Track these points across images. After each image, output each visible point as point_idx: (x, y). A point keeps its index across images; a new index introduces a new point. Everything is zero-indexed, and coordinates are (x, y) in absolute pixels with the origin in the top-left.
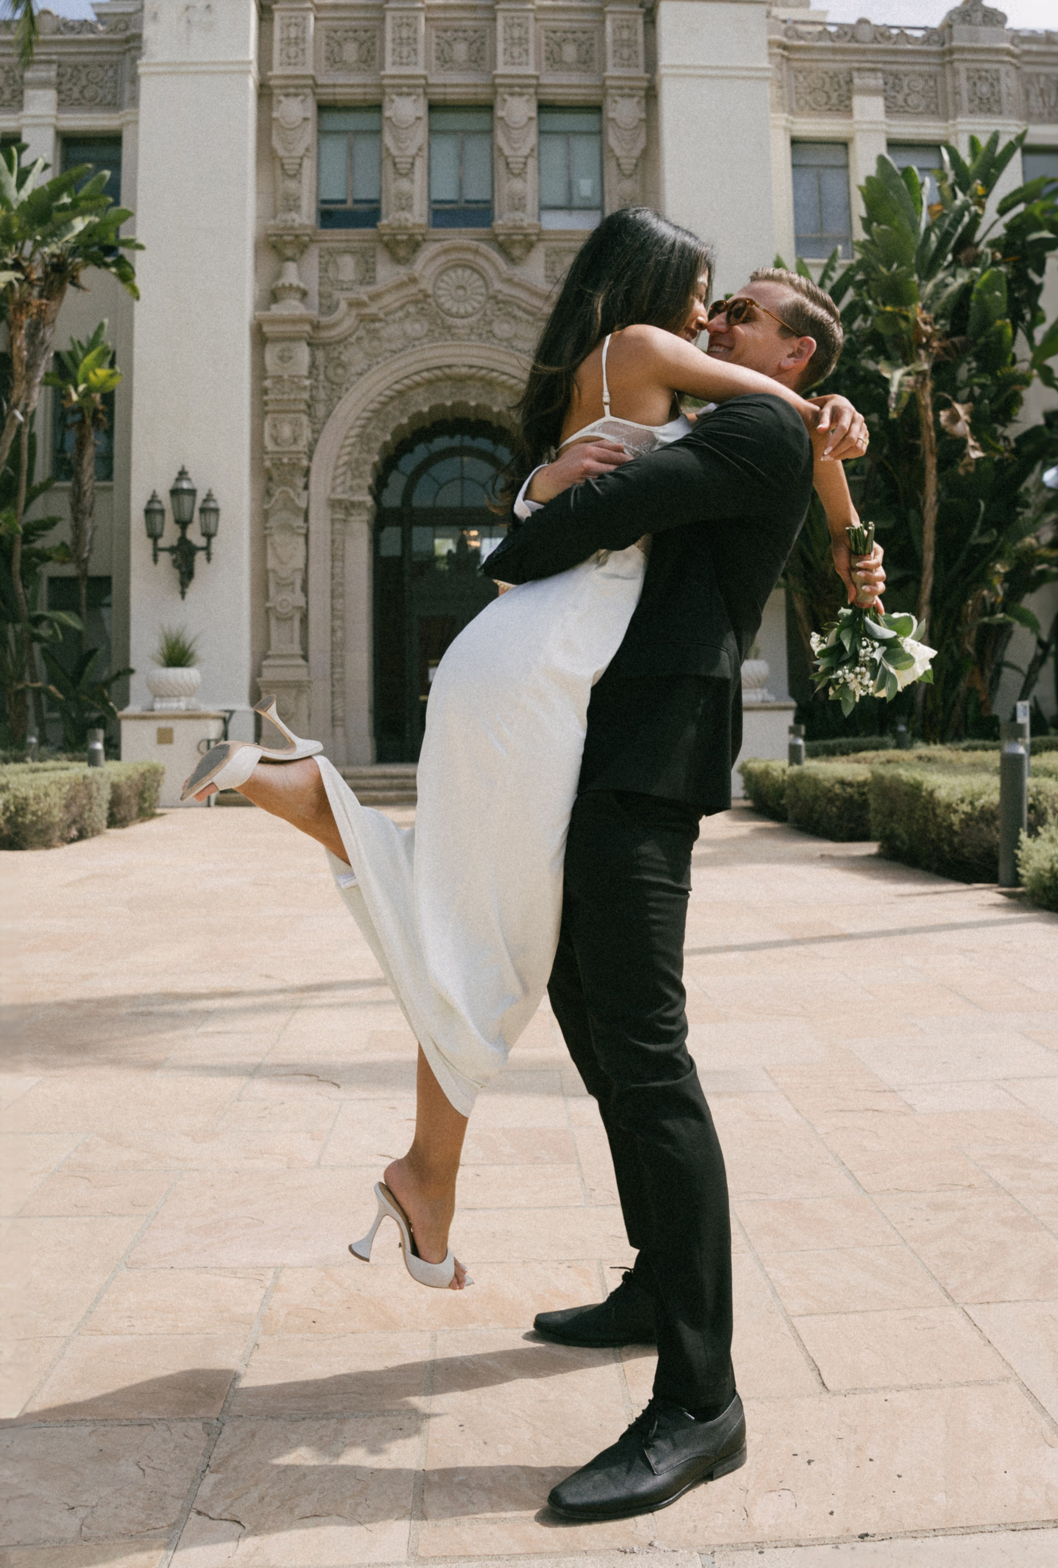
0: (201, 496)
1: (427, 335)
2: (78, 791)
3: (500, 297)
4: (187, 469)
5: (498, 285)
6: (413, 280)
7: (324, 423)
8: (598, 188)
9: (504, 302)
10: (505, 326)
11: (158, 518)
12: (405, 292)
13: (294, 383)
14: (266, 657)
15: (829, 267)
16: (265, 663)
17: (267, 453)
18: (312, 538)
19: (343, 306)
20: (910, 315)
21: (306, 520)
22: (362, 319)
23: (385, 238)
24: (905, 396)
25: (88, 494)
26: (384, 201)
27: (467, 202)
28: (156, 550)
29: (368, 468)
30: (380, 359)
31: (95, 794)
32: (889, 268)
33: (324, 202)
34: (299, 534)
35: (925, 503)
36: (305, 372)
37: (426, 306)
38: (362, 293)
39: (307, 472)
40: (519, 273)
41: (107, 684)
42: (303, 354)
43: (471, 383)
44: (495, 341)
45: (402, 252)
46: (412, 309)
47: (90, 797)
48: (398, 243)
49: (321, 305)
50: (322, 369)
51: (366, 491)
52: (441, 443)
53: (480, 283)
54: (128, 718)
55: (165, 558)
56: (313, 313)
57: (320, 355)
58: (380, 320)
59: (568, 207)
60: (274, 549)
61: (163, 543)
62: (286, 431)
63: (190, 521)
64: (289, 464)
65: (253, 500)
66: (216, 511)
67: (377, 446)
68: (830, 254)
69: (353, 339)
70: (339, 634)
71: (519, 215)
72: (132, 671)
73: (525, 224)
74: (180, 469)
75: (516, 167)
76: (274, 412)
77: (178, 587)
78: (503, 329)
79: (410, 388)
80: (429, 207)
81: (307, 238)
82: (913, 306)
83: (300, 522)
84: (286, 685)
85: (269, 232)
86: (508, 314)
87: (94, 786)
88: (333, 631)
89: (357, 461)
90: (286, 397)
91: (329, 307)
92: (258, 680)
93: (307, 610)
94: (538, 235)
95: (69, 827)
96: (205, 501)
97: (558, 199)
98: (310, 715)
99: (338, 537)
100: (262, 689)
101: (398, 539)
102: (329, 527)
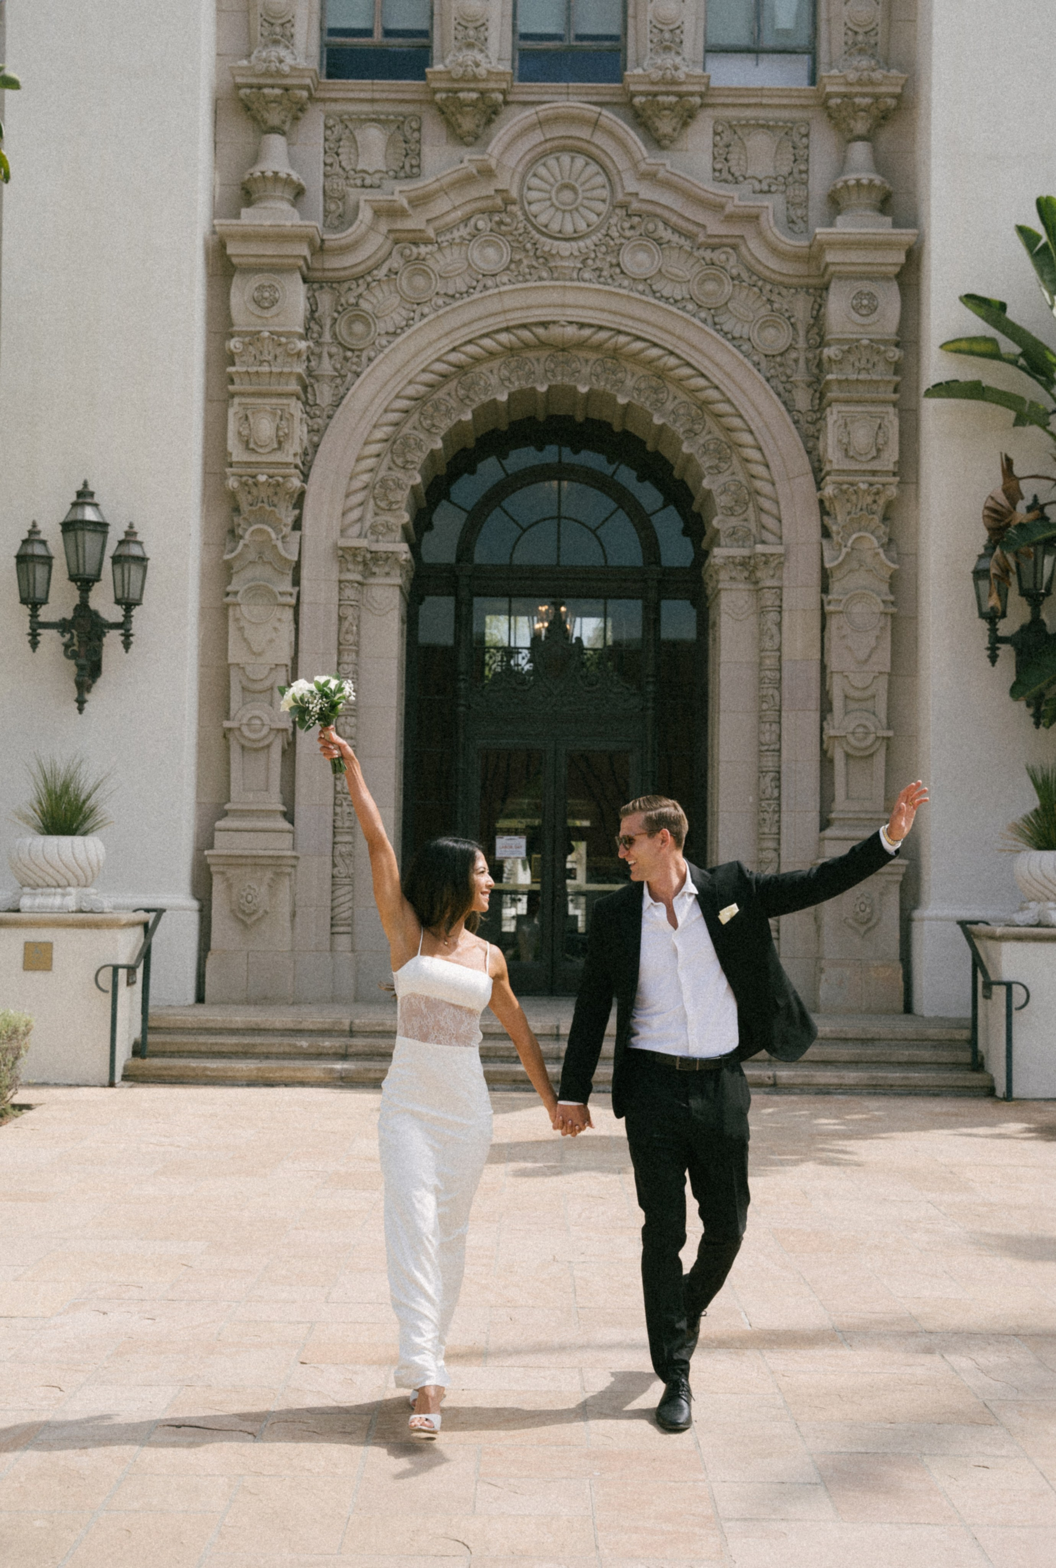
0: (116, 534)
1: (508, 269)
3: (635, 205)
4: (92, 487)
5: (632, 185)
6: (487, 173)
7: (330, 417)
8: (808, 20)
9: (639, 215)
10: (642, 256)
11: (41, 571)
12: (474, 192)
13: (279, 345)
14: (225, 814)
16: (219, 824)
17: (231, 465)
19: (366, 215)
21: (296, 582)
22: (398, 239)
23: (440, 97)
26: (436, 34)
27: (580, 37)
28: (36, 628)
29: (403, 497)
30: (426, 309)
33: (333, 32)
34: (284, 606)
36: (299, 327)
37: (507, 220)
38: (399, 193)
39: (299, 501)
40: (666, 163)
42: (295, 295)
43: (582, 354)
44: (626, 283)
45: (468, 122)
46: (483, 223)
48: (461, 104)
49: (327, 213)
50: (328, 322)
51: (398, 534)
52: (526, 456)
53: (601, 179)
55: (50, 639)
56: (314, 225)
57: (325, 300)
58: (428, 242)
59: (754, 50)
60: (241, 629)
61: (46, 614)
62: (265, 428)
63: (97, 578)
64: (266, 484)
65: (206, 542)
66: (142, 561)
67: (419, 457)
69: (381, 273)
71: (669, 60)
73: (681, 75)
74: (80, 487)
76: (242, 394)
77: (73, 692)
78: (637, 261)
79: (478, 360)
80: (516, 46)
81: (304, 95)
83: (286, 586)
84: (256, 862)
85: (239, 80)
86: (648, 235)
89: (383, 481)
90: (265, 369)
91: (341, 216)
92: (207, 852)
93: (294, 733)
94: (702, 95)
96: (123, 543)
97: (739, 35)
98: (294, 915)
99: (349, 612)
100: (213, 869)
101: (450, 620)
102: (334, 594)
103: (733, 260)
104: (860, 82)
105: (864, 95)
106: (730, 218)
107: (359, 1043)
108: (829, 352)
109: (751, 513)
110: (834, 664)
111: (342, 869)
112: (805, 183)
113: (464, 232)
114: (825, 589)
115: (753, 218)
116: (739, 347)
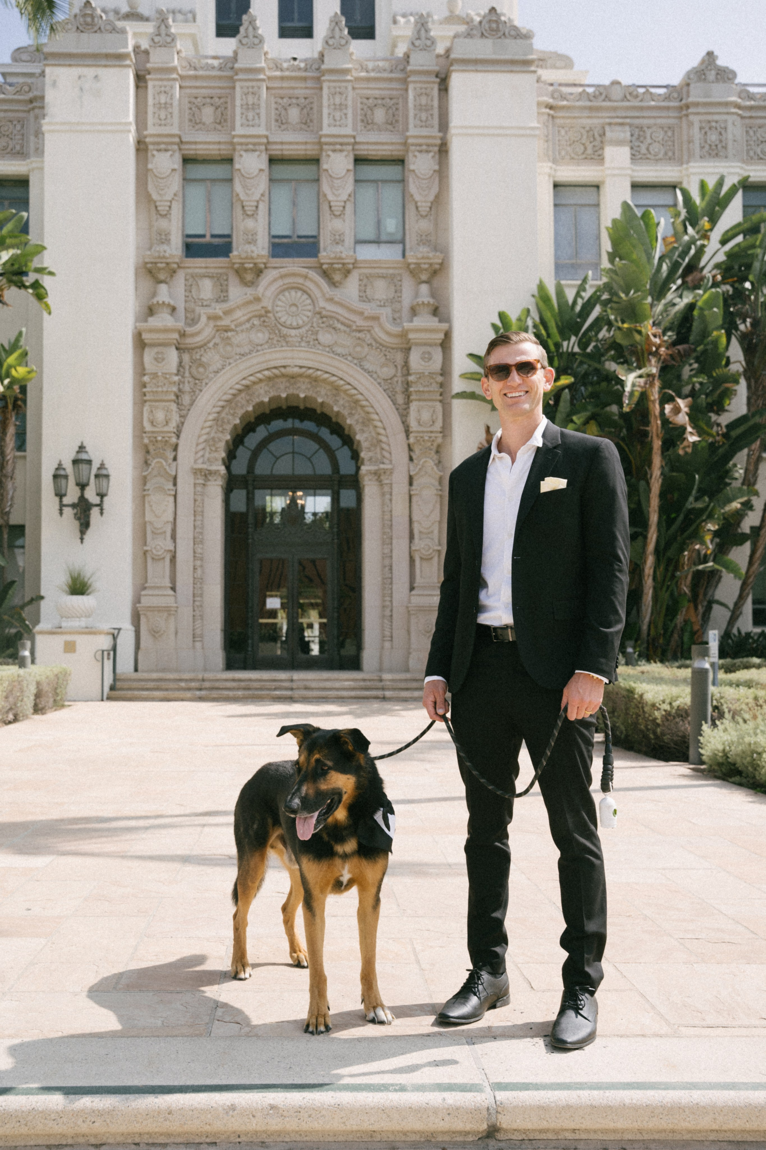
0: (95, 465)
1: (267, 342)
2: (14, 686)
3: (324, 313)
4: (85, 444)
5: (322, 303)
6: (258, 299)
7: (189, 410)
8: (401, 228)
9: (326, 317)
10: (328, 336)
11: (63, 481)
12: (251, 308)
13: (166, 378)
14: (145, 588)
15: (582, 288)
16: (143, 593)
17: (145, 433)
18: (179, 500)
19: (204, 319)
20: (643, 330)
21: (175, 484)
22: (219, 329)
23: (236, 266)
24: (637, 394)
25: (10, 462)
26: (234, 236)
27: (299, 237)
28: (62, 506)
29: (222, 445)
30: (231, 361)
31: (25, 689)
32: (627, 294)
33: (189, 236)
34: (170, 495)
35: (651, 477)
36: (175, 371)
37: (267, 320)
38: (218, 309)
39: (176, 448)
40: (337, 294)
41: (22, 607)
42: (173, 355)
43: (301, 380)
44: (321, 348)
45: (249, 277)
46: (256, 322)
47: (22, 691)
48: (246, 269)
49: (186, 318)
50: (187, 367)
51: (220, 462)
52: (278, 424)
53: (309, 301)
54: (41, 633)
55: (68, 512)
56: (181, 325)
57: (186, 357)
58: (232, 330)
59: (377, 242)
60: (151, 506)
61: (66, 500)
62: (160, 416)
63: (87, 484)
64: (161, 441)
65: (135, 468)
66: (107, 476)
67: (229, 427)
68: (582, 277)
69: (211, 345)
70: (199, 571)
71: (339, 248)
72: (42, 598)
73: (343, 255)
74: (79, 444)
75: (337, 210)
76: (150, 401)
77: (78, 535)
78: (326, 338)
79: (254, 383)
80: (270, 242)
81: (175, 266)
82: (646, 323)
83: (170, 486)
84: (159, 609)
85: (147, 260)
86: (330, 326)
87: (25, 684)
88: (195, 569)
89: (213, 439)
90: (160, 389)
91: (193, 320)
92: (138, 605)
93: (175, 552)
94: (353, 264)
95: (7, 712)
96: (99, 469)
97: (369, 235)
98: (176, 633)
99: (199, 498)
100: (141, 613)
101: (244, 500)
102: (192, 489)
103: (368, 336)
104: (423, 258)
105: (425, 263)
106: (367, 318)
107: (207, 684)
108: (411, 378)
109: (378, 450)
110: (415, 518)
111: (197, 613)
112: (400, 302)
113: (248, 325)
114: (411, 484)
115: (375, 318)
116: (371, 376)
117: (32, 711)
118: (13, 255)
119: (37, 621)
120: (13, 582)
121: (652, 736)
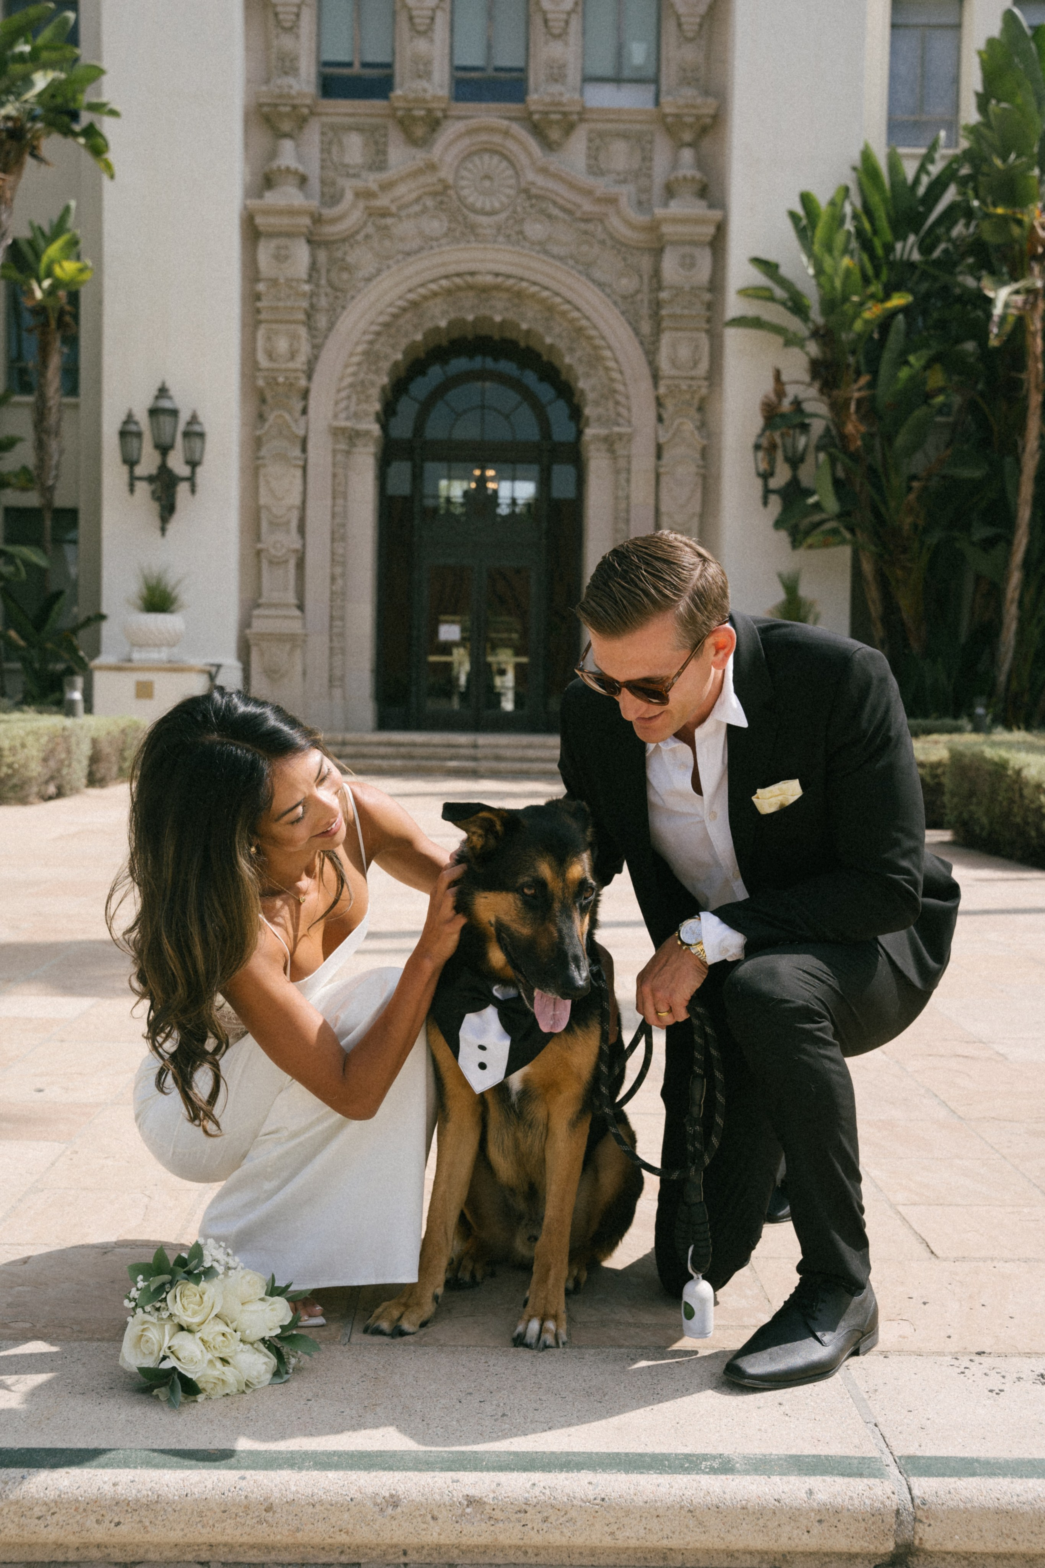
0: (184, 417)
1: (446, 235)
2: (58, 744)
3: (534, 191)
4: (168, 385)
5: (531, 176)
6: (432, 167)
7: (326, 337)
8: (654, 55)
9: (538, 197)
10: (538, 226)
11: (135, 442)
12: (422, 180)
13: (291, 287)
14: (258, 606)
15: (928, 158)
16: (256, 612)
17: (260, 370)
18: (310, 473)
19: (349, 196)
20: (1026, 219)
21: (304, 450)
22: (371, 212)
23: (400, 113)
24: (1011, 320)
25: (54, 410)
26: (397, 66)
27: (498, 69)
28: (133, 479)
29: (375, 392)
30: (391, 262)
31: (74, 747)
32: (1004, 159)
33: (327, 64)
34: (295, 466)
35: (1025, 449)
36: (305, 276)
37: (446, 199)
38: (372, 180)
39: (305, 394)
40: (554, 161)
41: (75, 631)
42: (302, 253)
43: (497, 294)
44: (527, 244)
45: (419, 131)
46: (430, 202)
47: (69, 751)
48: (414, 119)
49: (323, 194)
50: (324, 272)
51: (372, 418)
52: (460, 364)
53: (510, 172)
54: (101, 668)
55: (142, 487)
56: (314, 204)
57: (322, 255)
58: (391, 215)
59: (617, 80)
60: (268, 482)
61: (139, 471)
62: (282, 345)
63: (172, 447)
64: (284, 384)
65: (244, 424)
66: (201, 435)
67: (386, 365)
68: (930, 142)
69: (359, 237)
70: (340, 582)
71: (556, 88)
72: (104, 617)
73: (565, 99)
74: (159, 385)
75: (557, 27)
76: (267, 321)
77: (157, 523)
78: (535, 229)
79: (425, 298)
80: (452, 76)
81: (306, 111)
82: (1031, 207)
83: (297, 452)
84: (279, 638)
85: (263, 100)
86: (542, 211)
87: (73, 740)
88: (333, 579)
89: (362, 382)
90: (281, 304)
91: (332, 197)
92: (248, 631)
93: (304, 553)
94: (579, 113)
95: (47, 782)
96: (189, 423)
97: (605, 68)
98: (304, 673)
99: (340, 471)
100: (252, 642)
101: (408, 476)
102: (329, 459)
103: (600, 228)
104: (687, 106)
105: (690, 115)
106: (599, 200)
107: (349, 750)
108: (664, 295)
109: (611, 404)
110: (663, 509)
111: (336, 644)
112: (649, 176)
113: (417, 208)
114: (659, 456)
115: (612, 201)
116: (603, 291)
117: (84, 781)
118: (53, 80)
119: (96, 651)
120: (59, 594)
121: (1033, 833)
